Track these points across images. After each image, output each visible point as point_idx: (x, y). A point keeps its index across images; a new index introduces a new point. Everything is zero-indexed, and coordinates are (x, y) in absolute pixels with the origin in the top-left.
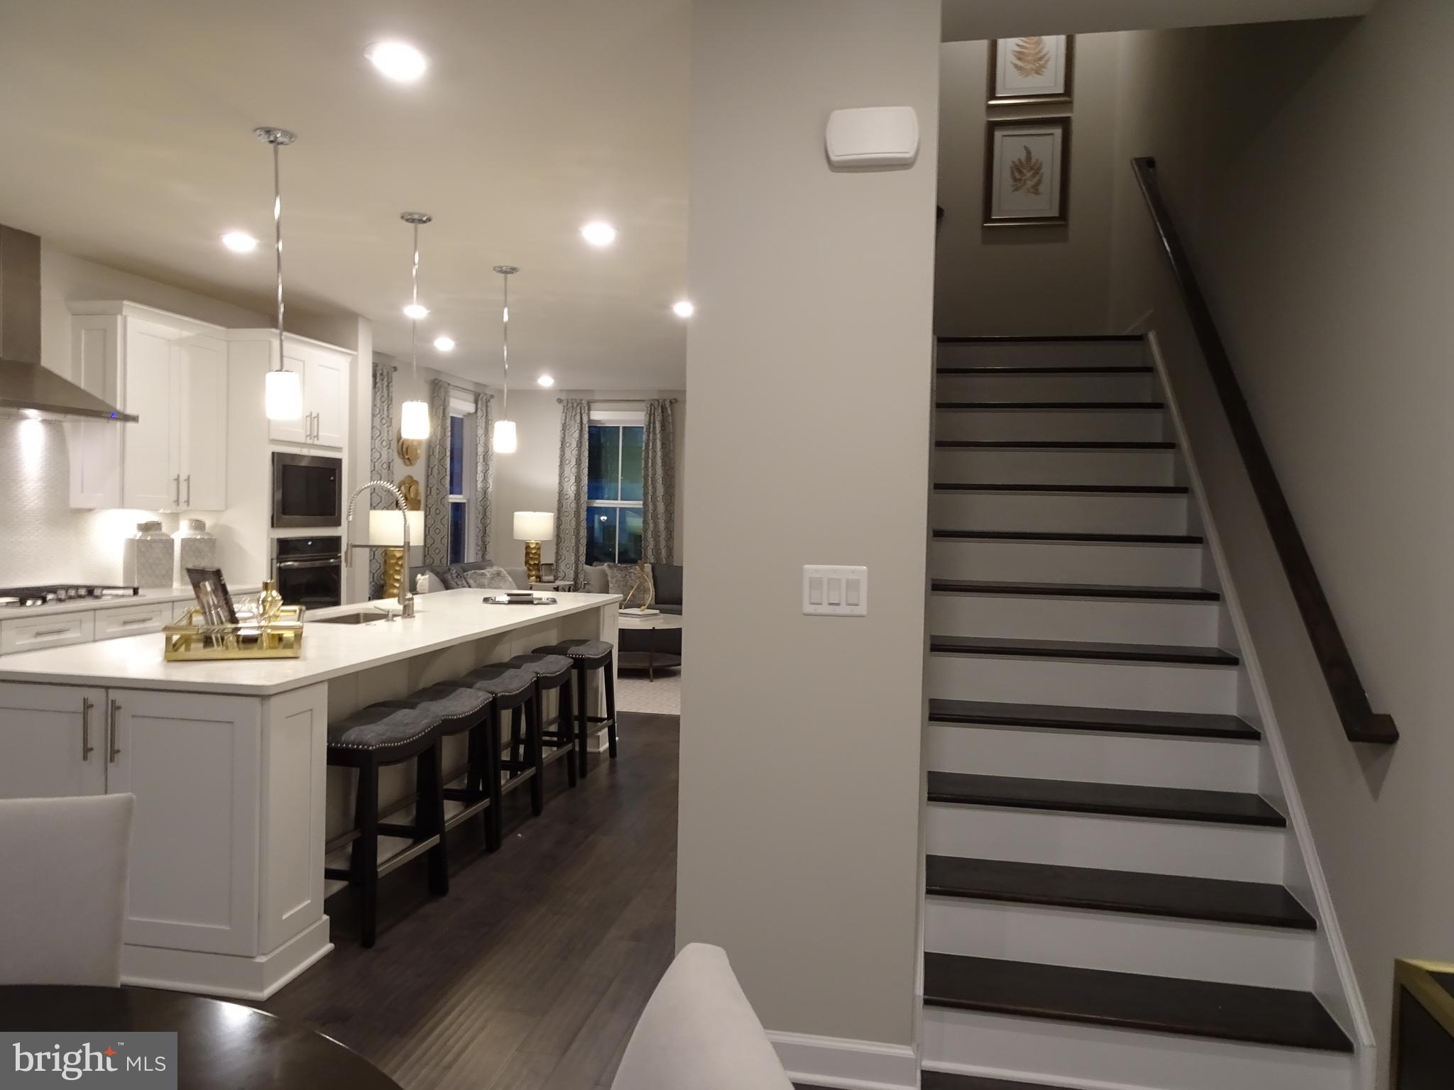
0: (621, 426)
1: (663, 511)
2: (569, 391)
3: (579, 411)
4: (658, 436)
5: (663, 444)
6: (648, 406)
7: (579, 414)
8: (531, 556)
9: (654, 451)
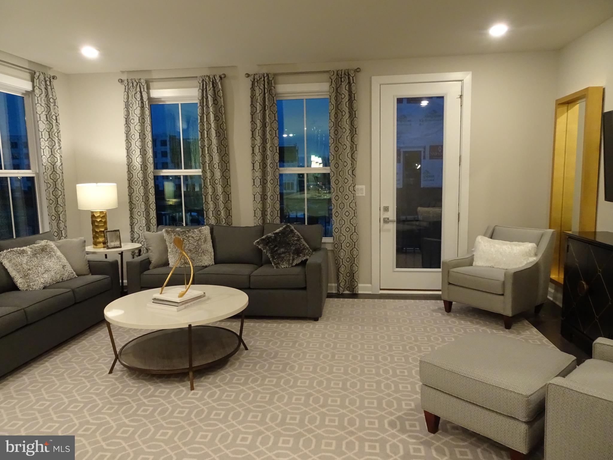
0: (179, 103)
1: (220, 177)
2: (129, 72)
3: (138, 89)
4: (211, 109)
5: (216, 116)
6: (200, 82)
7: (138, 92)
8: (96, 224)
9: (209, 123)
